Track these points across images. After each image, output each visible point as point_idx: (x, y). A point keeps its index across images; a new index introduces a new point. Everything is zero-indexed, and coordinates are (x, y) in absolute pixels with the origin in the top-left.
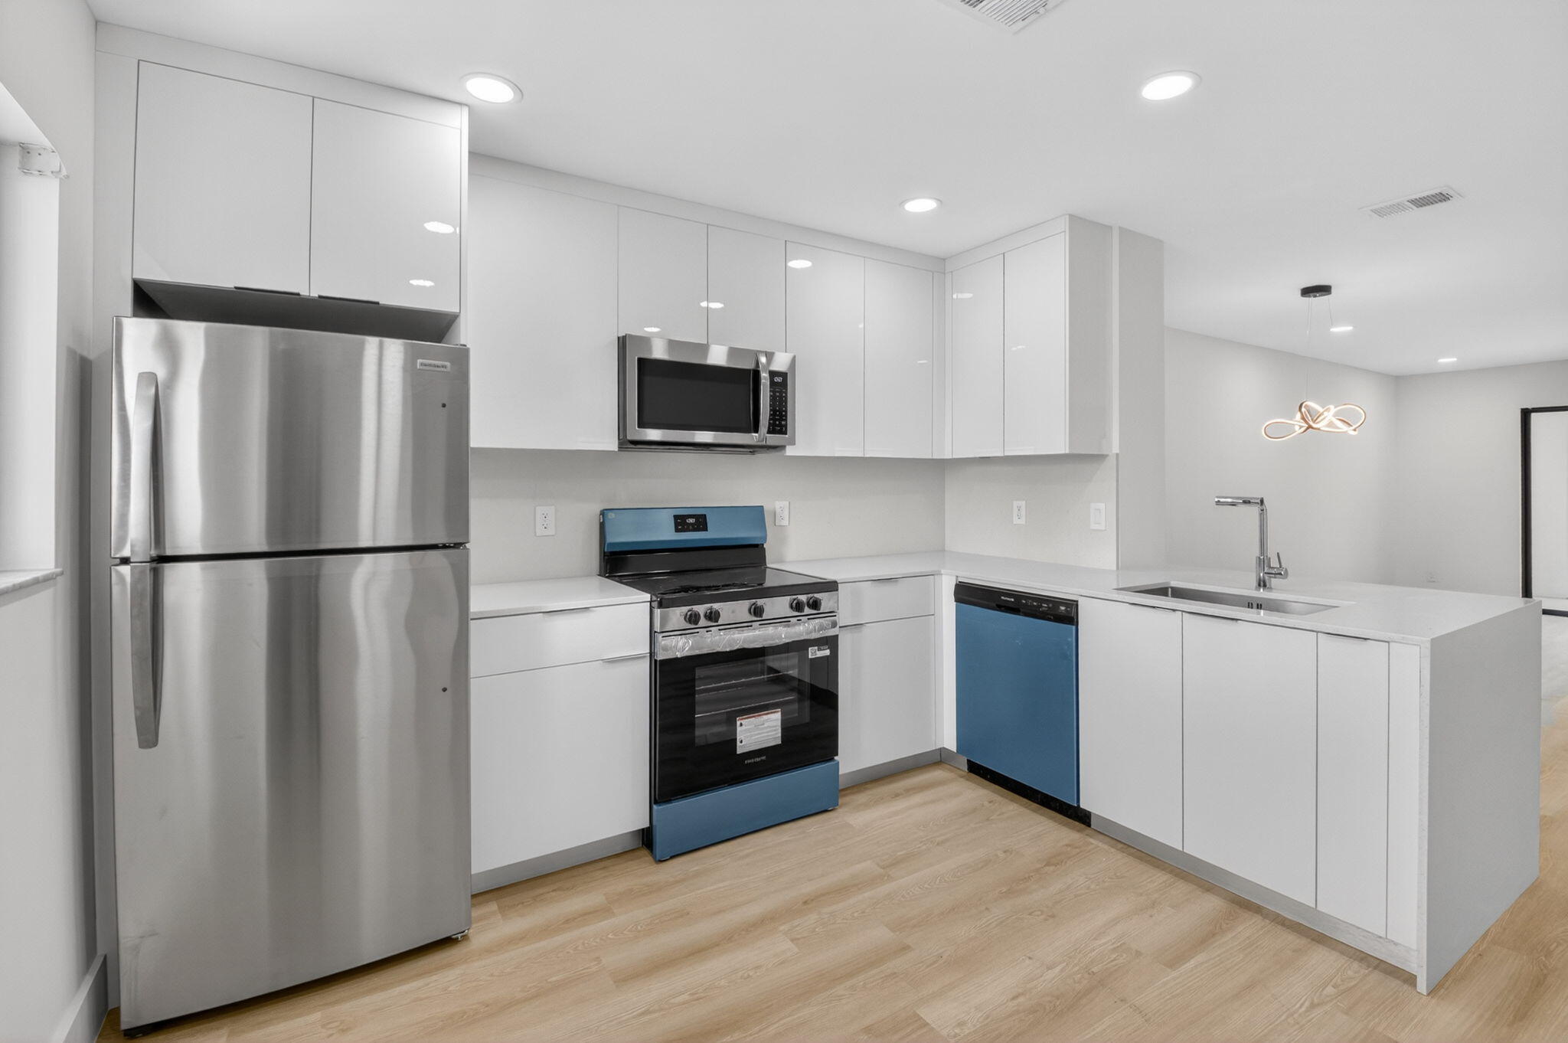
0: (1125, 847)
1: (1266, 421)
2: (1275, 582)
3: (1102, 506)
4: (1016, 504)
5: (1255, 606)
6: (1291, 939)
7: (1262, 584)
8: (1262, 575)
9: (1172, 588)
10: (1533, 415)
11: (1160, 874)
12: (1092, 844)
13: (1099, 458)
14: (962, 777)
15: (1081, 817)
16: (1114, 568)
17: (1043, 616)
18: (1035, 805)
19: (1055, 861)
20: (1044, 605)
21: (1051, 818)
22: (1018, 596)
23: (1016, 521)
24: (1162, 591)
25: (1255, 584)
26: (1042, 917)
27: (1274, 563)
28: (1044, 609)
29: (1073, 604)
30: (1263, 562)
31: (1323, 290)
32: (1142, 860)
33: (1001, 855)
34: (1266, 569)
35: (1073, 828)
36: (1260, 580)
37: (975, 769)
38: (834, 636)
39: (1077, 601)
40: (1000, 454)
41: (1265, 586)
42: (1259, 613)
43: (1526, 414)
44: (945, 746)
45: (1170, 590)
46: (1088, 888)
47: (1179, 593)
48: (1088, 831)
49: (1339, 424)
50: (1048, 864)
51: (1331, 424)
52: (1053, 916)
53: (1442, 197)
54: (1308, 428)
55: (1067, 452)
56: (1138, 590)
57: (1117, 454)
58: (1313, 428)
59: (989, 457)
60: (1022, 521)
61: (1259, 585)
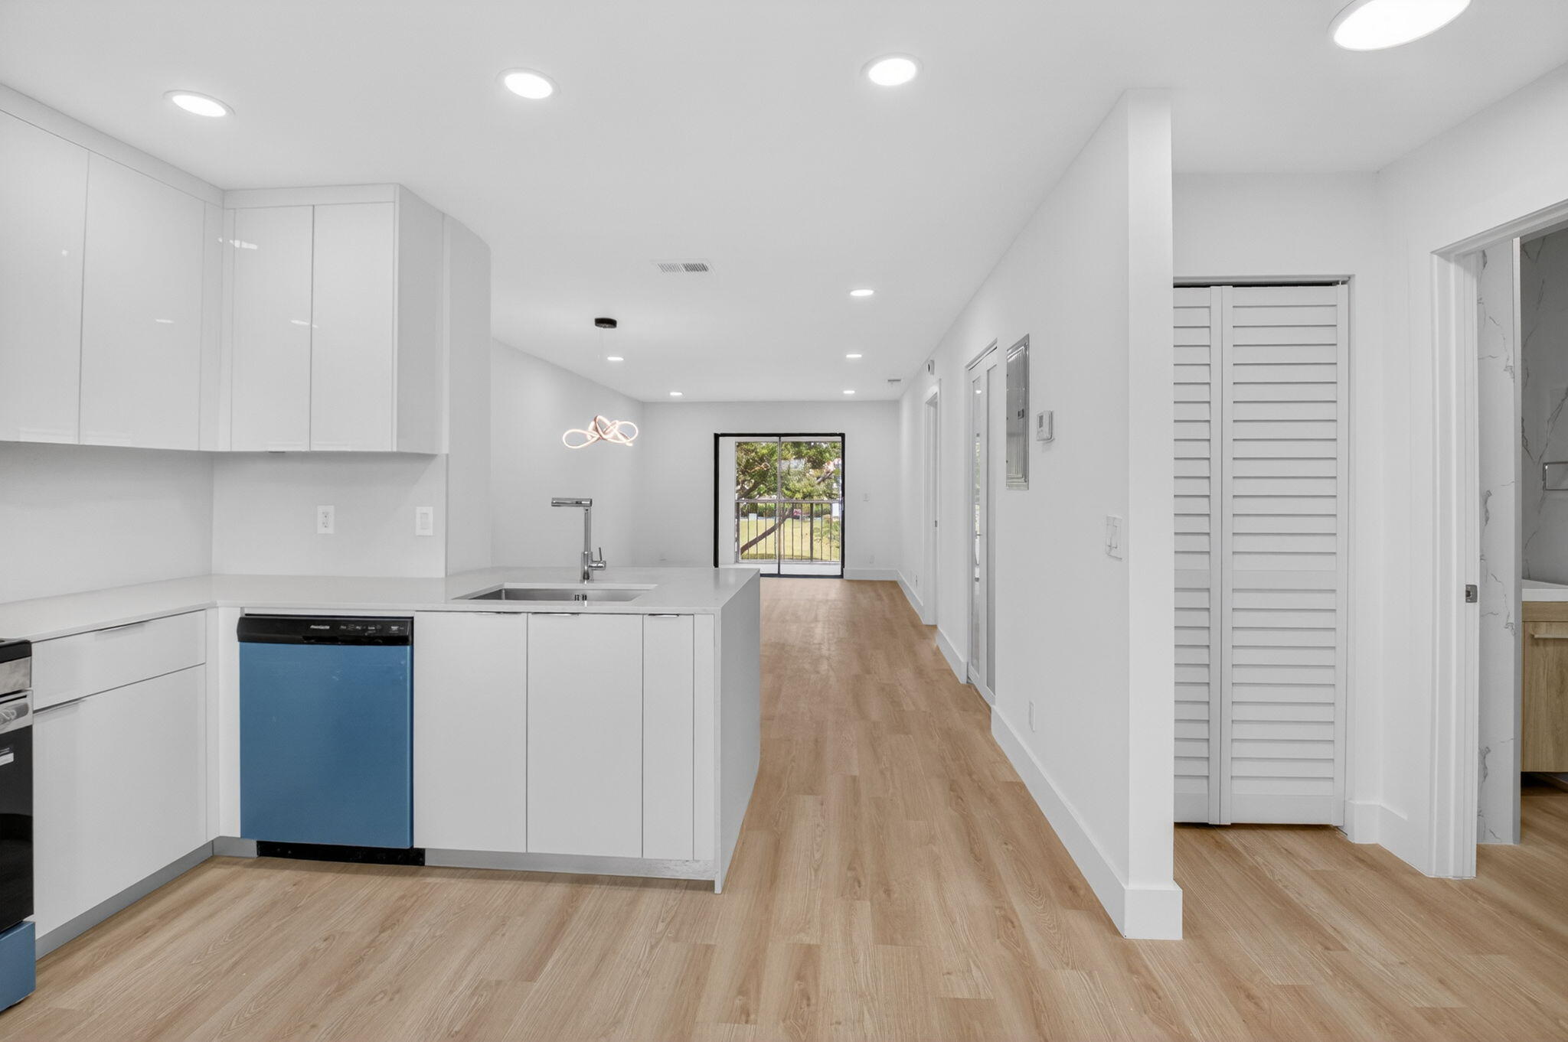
0: (465, 871)
1: (565, 431)
2: (596, 574)
3: (430, 510)
4: (321, 509)
5: (580, 598)
6: (624, 894)
7: (586, 576)
8: (586, 568)
9: (505, 589)
10: (720, 438)
11: (504, 886)
12: (429, 883)
13: (427, 457)
14: (251, 865)
15: (413, 858)
16: (443, 575)
17: (371, 641)
18: (356, 865)
19: (390, 922)
20: (369, 628)
21: (379, 873)
22: (334, 622)
23: (321, 530)
24: (496, 595)
25: (580, 576)
26: (386, 999)
27: (596, 557)
28: (370, 632)
29: (407, 622)
30: (587, 557)
31: (611, 323)
32: (485, 878)
33: (323, 945)
34: (589, 561)
35: (404, 874)
36: (584, 573)
37: (269, 850)
38: (28, 727)
39: (412, 618)
40: (304, 448)
41: (588, 578)
42: (583, 605)
43: (717, 437)
44: (221, 835)
45: (504, 591)
46: (434, 937)
47: (512, 595)
48: (423, 870)
49: (620, 436)
50: (383, 930)
51: (616, 438)
52: (398, 991)
53: (704, 268)
54: (598, 439)
55: (395, 450)
56: (475, 596)
57: (447, 455)
58: (603, 439)
59: (283, 452)
60: (330, 530)
61: (584, 578)
